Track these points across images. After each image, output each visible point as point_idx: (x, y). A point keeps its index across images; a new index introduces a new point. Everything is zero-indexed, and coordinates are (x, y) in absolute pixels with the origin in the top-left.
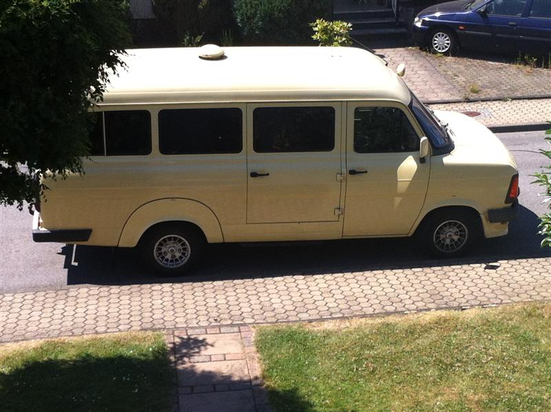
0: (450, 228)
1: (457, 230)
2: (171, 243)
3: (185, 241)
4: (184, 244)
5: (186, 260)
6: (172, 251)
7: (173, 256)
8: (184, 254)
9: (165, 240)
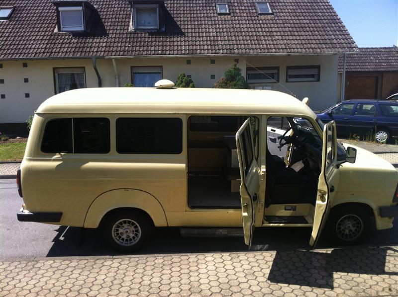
0: (349, 221)
1: (355, 222)
2: (126, 226)
3: (137, 224)
4: (136, 227)
5: (138, 239)
6: (127, 232)
7: (128, 236)
8: (136, 235)
9: (121, 223)
